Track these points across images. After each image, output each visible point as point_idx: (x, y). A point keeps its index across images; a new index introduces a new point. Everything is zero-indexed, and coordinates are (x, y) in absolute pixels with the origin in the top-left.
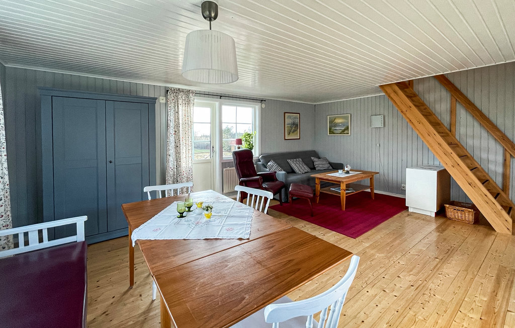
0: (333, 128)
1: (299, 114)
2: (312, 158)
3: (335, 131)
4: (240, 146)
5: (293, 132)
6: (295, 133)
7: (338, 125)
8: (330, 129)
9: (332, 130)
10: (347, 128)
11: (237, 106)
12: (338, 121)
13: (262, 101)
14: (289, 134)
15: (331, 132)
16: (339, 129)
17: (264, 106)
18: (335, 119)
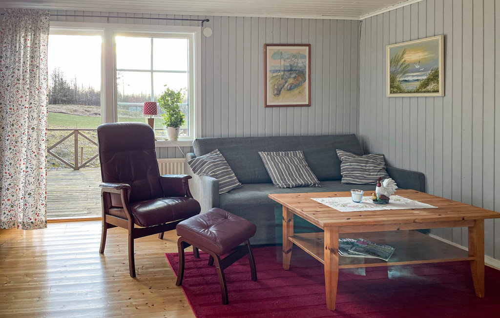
0: (399, 78)
1: (309, 45)
2: (339, 153)
3: (404, 86)
4: (153, 117)
5: (290, 89)
6: (296, 91)
7: (410, 68)
8: (392, 80)
9: (396, 84)
10: (434, 77)
11: (153, 36)
12: (411, 57)
13: (203, 21)
14: (278, 93)
15: (395, 88)
16: (414, 78)
17: (208, 32)
18: (404, 53)
